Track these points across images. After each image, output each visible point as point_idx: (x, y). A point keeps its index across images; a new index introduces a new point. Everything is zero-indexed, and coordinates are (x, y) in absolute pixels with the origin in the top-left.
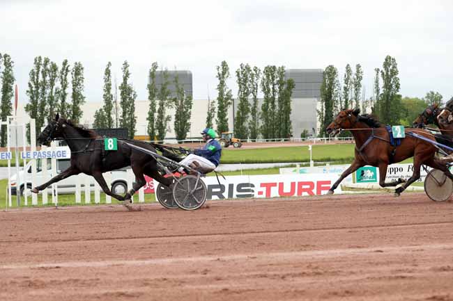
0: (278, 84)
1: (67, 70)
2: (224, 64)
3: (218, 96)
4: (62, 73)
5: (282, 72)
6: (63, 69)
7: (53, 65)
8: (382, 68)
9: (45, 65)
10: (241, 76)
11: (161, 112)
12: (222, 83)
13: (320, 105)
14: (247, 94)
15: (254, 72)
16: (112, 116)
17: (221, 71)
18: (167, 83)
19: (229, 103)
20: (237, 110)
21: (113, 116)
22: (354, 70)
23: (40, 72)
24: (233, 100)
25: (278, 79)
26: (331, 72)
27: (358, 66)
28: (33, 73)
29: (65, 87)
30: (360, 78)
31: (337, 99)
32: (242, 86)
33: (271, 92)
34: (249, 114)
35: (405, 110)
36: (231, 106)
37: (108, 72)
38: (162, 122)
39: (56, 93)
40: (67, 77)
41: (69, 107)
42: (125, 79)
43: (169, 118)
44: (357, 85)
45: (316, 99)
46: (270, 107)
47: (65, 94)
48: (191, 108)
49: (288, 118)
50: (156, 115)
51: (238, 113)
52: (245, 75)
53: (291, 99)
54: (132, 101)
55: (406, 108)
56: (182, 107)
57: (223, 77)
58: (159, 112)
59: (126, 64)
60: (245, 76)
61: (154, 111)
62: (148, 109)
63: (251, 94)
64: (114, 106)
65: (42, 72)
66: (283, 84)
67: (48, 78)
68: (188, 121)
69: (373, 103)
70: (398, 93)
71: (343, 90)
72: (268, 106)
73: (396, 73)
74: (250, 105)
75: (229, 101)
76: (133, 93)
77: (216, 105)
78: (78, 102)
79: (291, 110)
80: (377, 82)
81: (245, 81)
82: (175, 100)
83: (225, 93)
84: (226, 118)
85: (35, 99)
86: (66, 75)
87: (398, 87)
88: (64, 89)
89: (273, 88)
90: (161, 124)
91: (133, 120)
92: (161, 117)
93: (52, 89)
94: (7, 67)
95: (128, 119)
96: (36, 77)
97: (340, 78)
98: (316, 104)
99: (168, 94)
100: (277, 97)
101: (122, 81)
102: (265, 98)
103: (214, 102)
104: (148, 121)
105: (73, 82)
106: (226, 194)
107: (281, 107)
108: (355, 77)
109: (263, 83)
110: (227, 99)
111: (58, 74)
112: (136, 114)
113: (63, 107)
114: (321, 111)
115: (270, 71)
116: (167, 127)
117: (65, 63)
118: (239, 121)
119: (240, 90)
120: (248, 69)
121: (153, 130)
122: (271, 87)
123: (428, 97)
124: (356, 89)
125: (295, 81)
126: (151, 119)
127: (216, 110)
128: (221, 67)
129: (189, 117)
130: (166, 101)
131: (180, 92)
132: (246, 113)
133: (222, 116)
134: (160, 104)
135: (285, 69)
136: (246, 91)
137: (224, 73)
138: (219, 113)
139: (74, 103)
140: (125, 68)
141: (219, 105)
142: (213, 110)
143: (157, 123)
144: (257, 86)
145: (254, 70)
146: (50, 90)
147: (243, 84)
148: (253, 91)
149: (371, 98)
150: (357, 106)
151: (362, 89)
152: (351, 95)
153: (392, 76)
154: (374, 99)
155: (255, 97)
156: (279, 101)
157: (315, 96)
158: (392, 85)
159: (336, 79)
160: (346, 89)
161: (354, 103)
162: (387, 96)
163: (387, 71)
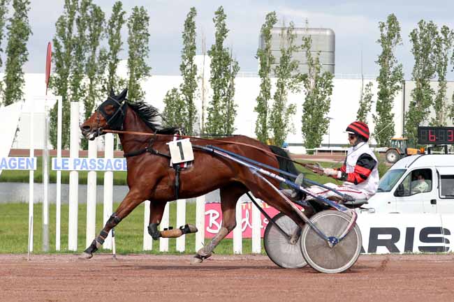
1: (121, 21)
2: (392, 19)
3: (379, 75)
4: (112, 24)
6: (114, 18)
7: (95, 10)
9: (84, 10)
10: (419, 42)
11: (279, 98)
12: (387, 53)
14: (429, 74)
16: (194, 101)
17: (385, 32)
18: (291, 49)
19: (398, 88)
20: (409, 99)
21: (197, 103)
23: (75, 22)
24: (404, 82)
28: (61, 23)
29: (115, 49)
32: (421, 60)
34: (431, 108)
36: (401, 92)
37: (189, 25)
38: (280, 116)
39: (101, 59)
40: (121, 32)
41: (121, 83)
42: (219, 41)
43: (291, 110)
47: (117, 61)
48: (330, 93)
50: (271, 103)
51: (413, 104)
54: (231, 77)
56: (315, 91)
57: (389, 43)
58: (275, 97)
60: (426, 42)
61: (267, 95)
62: (257, 91)
63: (436, 73)
64: (199, 83)
65: (78, 21)
67: (87, 32)
68: (325, 116)
74: (432, 92)
75: (398, 84)
76: (233, 64)
77: (375, 90)
78: (138, 76)
81: (427, 50)
82: (304, 78)
83: (391, 70)
84: (391, 113)
85: (65, 67)
86: (119, 28)
88: (115, 53)
90: (279, 118)
91: (231, 111)
92: (279, 107)
93: (94, 52)
94: (18, 11)
95: (223, 108)
96: (67, 30)
99: (293, 67)
101: (214, 43)
103: (371, 84)
104: (257, 113)
105: (130, 41)
106: (400, 245)
110: (394, 80)
111: (105, 25)
112: (236, 99)
113: (112, 84)
116: (289, 125)
117: (117, 7)
118: (413, 118)
119: (416, 66)
120: (432, 29)
121: (265, 128)
126: (261, 109)
127: (375, 98)
128: (387, 25)
129: (327, 109)
130: (290, 80)
131: (314, 65)
132: (426, 106)
133: (384, 109)
134: (278, 85)
136: (426, 68)
137: (390, 36)
138: (378, 104)
139: (131, 77)
140: (220, 20)
141: (379, 90)
142: (369, 98)
143: (272, 118)
144: (447, 60)
145: (442, 32)
146: (91, 54)
147: (422, 55)
148: (440, 68)
155: (442, 78)
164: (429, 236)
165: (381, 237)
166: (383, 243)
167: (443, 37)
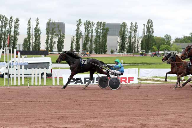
0: (102, 29)
2: (80, 20)
3: (76, 34)
4: (10, 22)
5: (104, 24)
7: (6, 18)
8: (146, 24)
9: (3, 18)
10: (86, 25)
11: (51, 40)
12: (78, 28)
13: (119, 39)
14: (88, 33)
15: (92, 24)
16: (30, 41)
18: (55, 28)
19: (81, 37)
20: (84, 40)
21: (31, 41)
22: (134, 24)
25: (102, 27)
26: (124, 25)
27: (136, 23)
29: (11, 28)
30: (136, 28)
31: (127, 36)
32: (87, 30)
33: (99, 33)
34: (89, 42)
35: (155, 42)
36: (82, 38)
37: (29, 22)
38: (52, 44)
39: (7, 30)
40: (12, 24)
41: (12, 36)
42: (37, 25)
43: (55, 43)
44: (135, 31)
45: (117, 36)
46: (98, 39)
47: (11, 31)
48: (64, 39)
49: (105, 44)
50: (49, 41)
51: (84, 41)
53: (107, 36)
54: (39, 35)
56: (60, 38)
57: (79, 26)
58: (50, 40)
59: (37, 19)
60: (88, 25)
61: (48, 39)
62: (46, 38)
63: (90, 33)
64: (32, 37)
65: (1, 21)
66: (104, 30)
67: (4, 24)
68: (63, 44)
69: (142, 39)
70: (153, 35)
71: (129, 33)
72: (97, 39)
73: (152, 26)
74: (90, 38)
75: (81, 36)
76: (40, 31)
77: (75, 38)
79: (107, 41)
80: (144, 30)
81: (88, 28)
82: (57, 35)
83: (79, 32)
84: (79, 43)
86: (11, 23)
87: (153, 32)
88: (11, 29)
89: (100, 31)
90: (51, 45)
91: (39, 43)
92: (51, 42)
93: (5, 29)
95: (37, 42)
97: (128, 28)
98: (117, 39)
99: (55, 32)
100: (101, 35)
101: (36, 26)
102: (96, 35)
103: (74, 36)
104: (46, 44)
105: (14, 26)
107: (103, 39)
108: (134, 27)
109: (96, 29)
110: (80, 35)
111: (8, 22)
112: (41, 40)
113: (10, 36)
114: (119, 42)
115: (99, 24)
116: (54, 47)
117: (11, 18)
118: (85, 45)
119: (85, 31)
120: (89, 22)
121: (48, 47)
122: (99, 30)
123: (165, 37)
124: (135, 33)
125: (109, 28)
126: (47, 42)
127: (75, 40)
128: (78, 21)
129: (63, 42)
130: (54, 35)
131: (60, 31)
132: (88, 42)
133: (77, 42)
134: (51, 37)
136: (88, 32)
137: (79, 24)
138: (76, 41)
139: (15, 35)
140: (37, 21)
142: (74, 40)
143: (50, 45)
144: (93, 30)
146: (4, 29)
147: (87, 29)
148: (91, 32)
149: (141, 37)
150: (135, 40)
151: (137, 33)
152: (132, 35)
153: (150, 27)
154: (142, 37)
155: (92, 34)
156: (102, 37)
157: (117, 35)
158: (150, 31)
159: (126, 28)
160: (130, 33)
161: (134, 39)
162: (148, 36)
163: (149, 25)
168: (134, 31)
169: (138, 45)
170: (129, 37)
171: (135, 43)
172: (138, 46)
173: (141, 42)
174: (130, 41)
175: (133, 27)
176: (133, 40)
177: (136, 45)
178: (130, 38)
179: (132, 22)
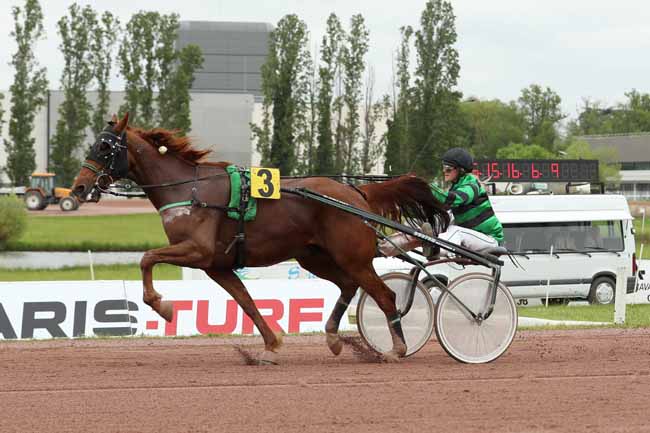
0: (158, 56)
3: (12, 81)
5: (171, 29)
8: (418, 26)
10: (71, 34)
12: (24, 51)
13: (260, 113)
14: (84, 80)
17: (22, 21)
19: (40, 102)
20: (56, 117)
22: (347, 27)
24: (48, 93)
25: (161, 45)
26: (291, 32)
27: (358, 21)
30: (359, 48)
31: (303, 97)
33: (143, 78)
34: (88, 130)
35: (467, 129)
36: (44, 108)
44: (354, 66)
45: (250, 97)
46: (140, 113)
51: (61, 125)
52: (82, 33)
53: (192, 95)
55: (471, 125)
57: (28, 36)
60: (81, 35)
63: (95, 80)
66: (174, 57)
69: (390, 110)
70: (454, 89)
71: (317, 76)
72: (133, 110)
73: (452, 38)
74: (90, 106)
75: (40, 95)
77: (8, 104)
79: (189, 122)
80: (404, 57)
81: (81, 47)
83: (31, 75)
84: (31, 137)
87: (454, 71)
89: (148, 67)
98: (252, 110)
100: (156, 89)
102: (127, 91)
106: (68, 326)
107: (165, 114)
108: (349, 46)
109: (123, 54)
110: (34, 90)
114: (262, 127)
115: (143, 24)
118: (62, 146)
119: (67, 70)
120: (89, 16)
122: (143, 62)
123: (525, 99)
124: (351, 75)
125: (202, 50)
127: (8, 116)
128: (24, 11)
132: (81, 127)
133: (20, 131)
135: (179, 20)
136: (81, 72)
137: (29, 27)
138: (12, 124)
141: (13, 104)
145: (104, 21)
147: (74, 54)
148: (100, 72)
149: (386, 99)
150: (353, 117)
151: (364, 75)
152: (337, 90)
153: (441, 44)
154: (394, 99)
155: (104, 86)
156: (162, 99)
157: (250, 90)
158: (439, 67)
159: (303, 49)
160: (325, 74)
161: (345, 109)
162: (428, 94)
163: (430, 33)
164: (108, 312)
165: (39, 315)
166: (42, 323)
167: (105, 28)
168: (349, 67)
169: (367, 144)
170: (317, 100)
171: (349, 132)
172: (366, 151)
173: (386, 129)
174: (325, 123)
175: (339, 44)
176: (339, 118)
177: (359, 145)
178: (324, 107)
179: (333, 16)
